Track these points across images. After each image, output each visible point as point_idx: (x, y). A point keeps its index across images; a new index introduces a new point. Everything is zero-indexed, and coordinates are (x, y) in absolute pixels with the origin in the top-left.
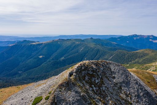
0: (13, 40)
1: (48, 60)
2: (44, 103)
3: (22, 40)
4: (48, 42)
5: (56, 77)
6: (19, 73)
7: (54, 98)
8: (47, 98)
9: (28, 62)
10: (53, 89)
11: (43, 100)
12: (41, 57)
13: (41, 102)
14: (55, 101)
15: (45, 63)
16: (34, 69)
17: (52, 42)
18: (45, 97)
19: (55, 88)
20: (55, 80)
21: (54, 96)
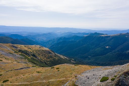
0: (87, 32)
1: (114, 51)
2: (110, 83)
3: (93, 32)
4: (115, 35)
5: (122, 66)
6: (89, 57)
7: (119, 81)
8: (113, 80)
9: (96, 50)
10: (118, 75)
11: (109, 80)
12: (107, 47)
13: (108, 81)
14: (119, 84)
15: (110, 53)
16: (101, 56)
17: (119, 35)
18: (111, 78)
19: (120, 74)
20: (121, 68)
21: (119, 79)
